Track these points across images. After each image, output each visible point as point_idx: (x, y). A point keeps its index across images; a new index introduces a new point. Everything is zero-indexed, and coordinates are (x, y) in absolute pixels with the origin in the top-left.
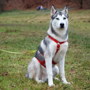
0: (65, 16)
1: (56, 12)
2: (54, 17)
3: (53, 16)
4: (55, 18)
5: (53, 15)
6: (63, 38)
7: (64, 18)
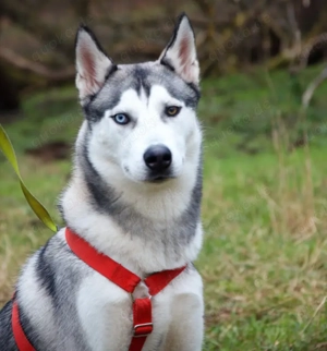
0: (173, 93)
1: (114, 69)
2: (97, 103)
3: (93, 97)
4: (108, 113)
5: (95, 89)
6: (165, 243)
7: (170, 112)
